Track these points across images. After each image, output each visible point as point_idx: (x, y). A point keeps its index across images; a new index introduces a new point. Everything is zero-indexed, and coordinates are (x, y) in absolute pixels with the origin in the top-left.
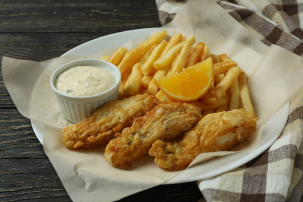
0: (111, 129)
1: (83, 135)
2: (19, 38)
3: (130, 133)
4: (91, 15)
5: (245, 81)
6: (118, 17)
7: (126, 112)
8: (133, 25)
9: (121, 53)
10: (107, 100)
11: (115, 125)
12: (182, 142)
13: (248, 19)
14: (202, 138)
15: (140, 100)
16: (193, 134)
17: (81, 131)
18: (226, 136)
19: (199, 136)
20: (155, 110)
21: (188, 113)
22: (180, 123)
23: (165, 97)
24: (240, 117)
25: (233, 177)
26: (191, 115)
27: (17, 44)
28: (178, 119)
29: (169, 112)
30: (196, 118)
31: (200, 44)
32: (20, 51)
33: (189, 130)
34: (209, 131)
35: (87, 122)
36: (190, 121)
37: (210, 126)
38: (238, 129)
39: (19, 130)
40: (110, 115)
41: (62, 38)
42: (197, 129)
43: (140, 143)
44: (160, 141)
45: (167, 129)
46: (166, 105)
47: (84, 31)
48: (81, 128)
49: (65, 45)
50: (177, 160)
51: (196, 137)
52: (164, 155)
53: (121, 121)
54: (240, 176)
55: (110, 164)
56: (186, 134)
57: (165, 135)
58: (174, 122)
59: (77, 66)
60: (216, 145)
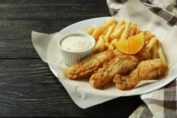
0: (92, 69)
1: (78, 72)
2: (34, 22)
3: (102, 71)
4: (72, 10)
5: (159, 45)
6: (87, 11)
7: (99, 60)
8: (95, 15)
9: (92, 30)
10: (88, 54)
11: (94, 67)
12: (130, 76)
13: (159, 12)
14: (140, 73)
15: (106, 54)
16: (135, 71)
17: (76, 70)
18: (153, 72)
19: (139, 72)
20: (115, 59)
21: (132, 61)
22: (128, 65)
23: (119, 52)
24: (160, 63)
25: (159, 93)
26: (134, 61)
27: (34, 25)
28: (127, 64)
29: (123, 60)
30: (136, 63)
31: (134, 25)
32: (36, 29)
33: (133, 70)
34: (144, 70)
35: (79, 65)
36: (134, 65)
37: (144, 67)
38: (159, 69)
39: (41, 70)
40: (91, 61)
41: (58, 22)
42: (137, 69)
43: (108, 76)
44: (118, 75)
45: (122, 69)
46: (121, 56)
47: (69, 18)
48: (76, 68)
49: (60, 26)
50: (128, 84)
51: (137, 73)
52: (121, 82)
53: (97, 64)
54: (162, 92)
55: (93, 86)
56: (131, 71)
57: (121, 72)
58: (126, 65)
59: (71, 36)
60: (148, 77)
